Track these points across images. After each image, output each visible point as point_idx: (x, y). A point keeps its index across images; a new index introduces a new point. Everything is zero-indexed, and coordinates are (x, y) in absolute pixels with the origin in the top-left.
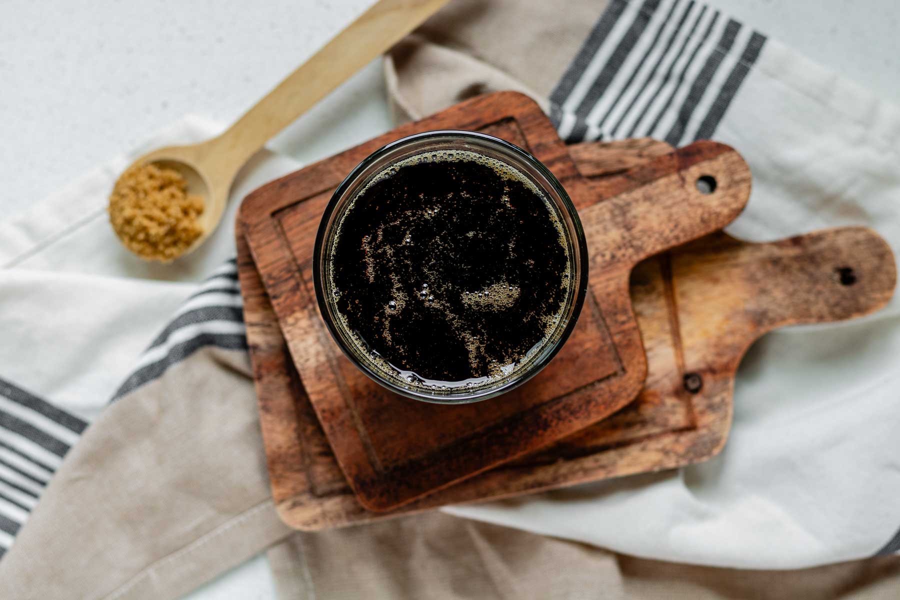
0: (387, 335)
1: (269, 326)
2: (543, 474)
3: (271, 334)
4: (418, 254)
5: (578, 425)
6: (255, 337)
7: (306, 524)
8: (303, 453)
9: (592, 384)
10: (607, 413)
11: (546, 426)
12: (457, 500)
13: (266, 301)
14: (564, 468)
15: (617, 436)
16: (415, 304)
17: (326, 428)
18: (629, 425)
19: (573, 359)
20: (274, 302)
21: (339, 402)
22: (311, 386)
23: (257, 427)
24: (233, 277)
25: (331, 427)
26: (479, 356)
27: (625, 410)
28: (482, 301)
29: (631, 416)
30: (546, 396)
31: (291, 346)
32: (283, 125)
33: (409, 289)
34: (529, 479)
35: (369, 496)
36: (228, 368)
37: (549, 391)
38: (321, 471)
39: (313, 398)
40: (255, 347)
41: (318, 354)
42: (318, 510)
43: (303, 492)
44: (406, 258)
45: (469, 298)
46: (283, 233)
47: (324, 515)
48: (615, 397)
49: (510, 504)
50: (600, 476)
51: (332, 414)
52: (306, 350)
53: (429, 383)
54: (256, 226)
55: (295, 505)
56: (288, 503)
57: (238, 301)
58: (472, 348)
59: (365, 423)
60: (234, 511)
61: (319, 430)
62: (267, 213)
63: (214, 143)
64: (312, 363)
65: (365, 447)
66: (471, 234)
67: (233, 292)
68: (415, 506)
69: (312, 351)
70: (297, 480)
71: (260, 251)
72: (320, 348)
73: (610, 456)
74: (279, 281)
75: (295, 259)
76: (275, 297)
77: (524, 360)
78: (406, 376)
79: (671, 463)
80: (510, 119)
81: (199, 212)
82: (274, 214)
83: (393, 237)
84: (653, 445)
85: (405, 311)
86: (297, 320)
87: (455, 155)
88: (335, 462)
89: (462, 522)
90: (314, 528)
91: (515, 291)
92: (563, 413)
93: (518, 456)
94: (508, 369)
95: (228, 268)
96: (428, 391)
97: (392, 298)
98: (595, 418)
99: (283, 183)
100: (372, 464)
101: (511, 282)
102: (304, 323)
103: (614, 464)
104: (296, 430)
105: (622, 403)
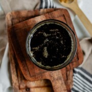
0: (40, 33)
2: (13, 61)
4: (54, 39)
5: (21, 68)
6: (42, 10)
8: (20, 18)
9: (29, 71)
10: (23, 73)
11: (22, 62)
12: (9, 45)
13: (48, 12)
14: (14, 65)
15: (19, 75)
16: (45, 38)
17: (24, 22)
18: (21, 77)
19: (34, 68)
21: (29, 24)
22: (32, 19)
23: (25, 10)
24: (53, 7)
26: (35, 49)
27: (24, 77)
29: (22, 78)
30: (27, 62)
31: (39, 17)
32: (80, 18)
33: (48, 37)
34: (12, 58)
35: (11, 29)
36: (36, 5)
37: (28, 63)
38: (16, 21)
39: (30, 20)
40: (40, 10)
45: (46, 48)
46: (60, 16)
47: (8, 21)
48: (26, 75)
49: (8, 55)
50: (12, 71)
51: (27, 23)
53: (30, 40)
54: (62, 12)
57: (48, 8)
59: (25, 29)
60: (10, 5)
61: (24, 21)
63: (77, 5)
64: (36, 20)
65: (20, 29)
66: (57, 49)
67: (50, 7)
68: (9, 37)
69: (38, 20)
70: (15, 16)
71: (57, 12)
73: (15, 73)
77: (33, 58)
78: (32, 35)
79: (13, 85)
80: (78, 59)
81: (65, 2)
82: (64, 15)
83: (58, 35)
84: (17, 82)
85: (44, 36)
86: (44, 18)
87: (72, 48)
88: (18, 23)
89: (6, 46)
90: (6, 19)
91: (46, 57)
93: (17, 57)
94: (32, 55)
95: (54, 6)
96: (29, 39)
97: (46, 34)
98: (22, 71)
99: (69, 17)
100: (17, 30)
101: (48, 56)
103: (14, 74)
104: (24, 17)
105: (25, 76)
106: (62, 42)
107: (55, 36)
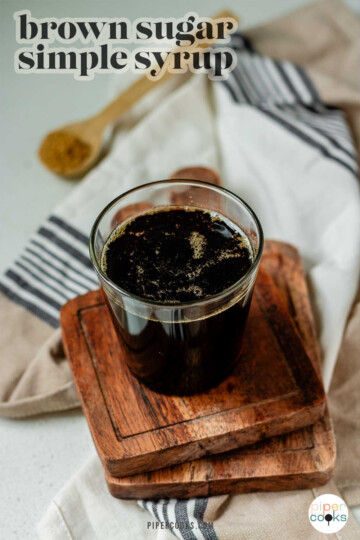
1: (194, 468)
3: (200, 467)
4: (165, 279)
7: (332, 454)
11: (274, 306)
16: (197, 281)
20: (180, 443)
25: (268, 416)
26: (234, 253)
28: (199, 248)
33: (187, 284)
39: (247, 425)
41: (218, 421)
42: (322, 447)
43: (310, 454)
44: (167, 283)
45: (197, 255)
46: (133, 436)
47: (325, 444)
51: (259, 414)
52: (214, 427)
54: (125, 450)
55: (318, 460)
56: (317, 464)
58: (228, 256)
59: (266, 398)
62: (118, 443)
64: (223, 424)
66: (157, 252)
69: (215, 424)
70: (301, 457)
71: (143, 450)
72: (214, 419)
74: (165, 440)
75: (152, 430)
76: (176, 442)
80: (79, 312)
85: (201, 286)
86: (193, 431)
91: (195, 234)
92: (268, 297)
97: (192, 292)
101: (190, 235)
102: (196, 428)
104: (267, 457)
106: (141, 271)
107: (162, 287)
